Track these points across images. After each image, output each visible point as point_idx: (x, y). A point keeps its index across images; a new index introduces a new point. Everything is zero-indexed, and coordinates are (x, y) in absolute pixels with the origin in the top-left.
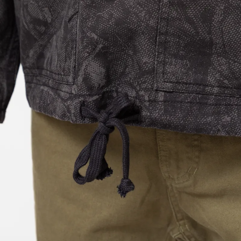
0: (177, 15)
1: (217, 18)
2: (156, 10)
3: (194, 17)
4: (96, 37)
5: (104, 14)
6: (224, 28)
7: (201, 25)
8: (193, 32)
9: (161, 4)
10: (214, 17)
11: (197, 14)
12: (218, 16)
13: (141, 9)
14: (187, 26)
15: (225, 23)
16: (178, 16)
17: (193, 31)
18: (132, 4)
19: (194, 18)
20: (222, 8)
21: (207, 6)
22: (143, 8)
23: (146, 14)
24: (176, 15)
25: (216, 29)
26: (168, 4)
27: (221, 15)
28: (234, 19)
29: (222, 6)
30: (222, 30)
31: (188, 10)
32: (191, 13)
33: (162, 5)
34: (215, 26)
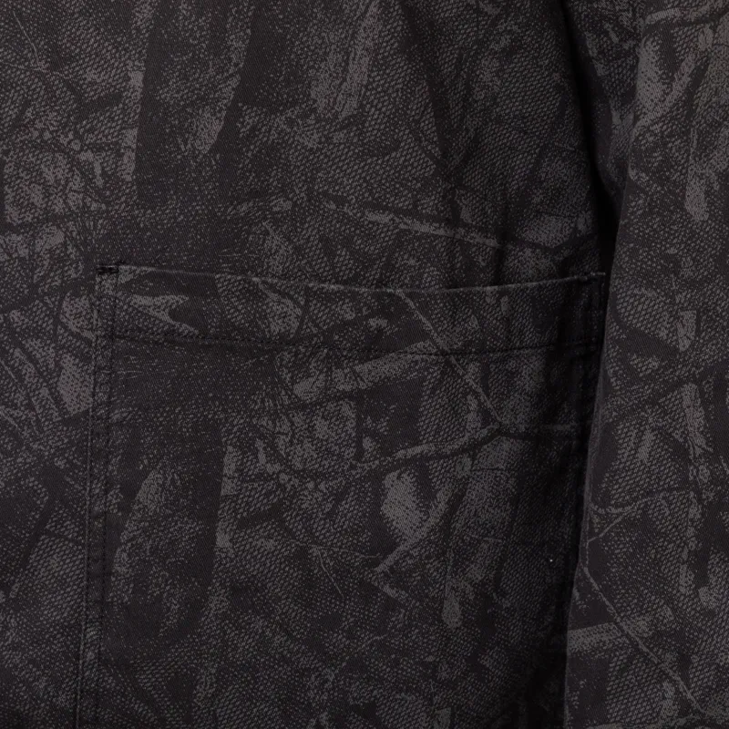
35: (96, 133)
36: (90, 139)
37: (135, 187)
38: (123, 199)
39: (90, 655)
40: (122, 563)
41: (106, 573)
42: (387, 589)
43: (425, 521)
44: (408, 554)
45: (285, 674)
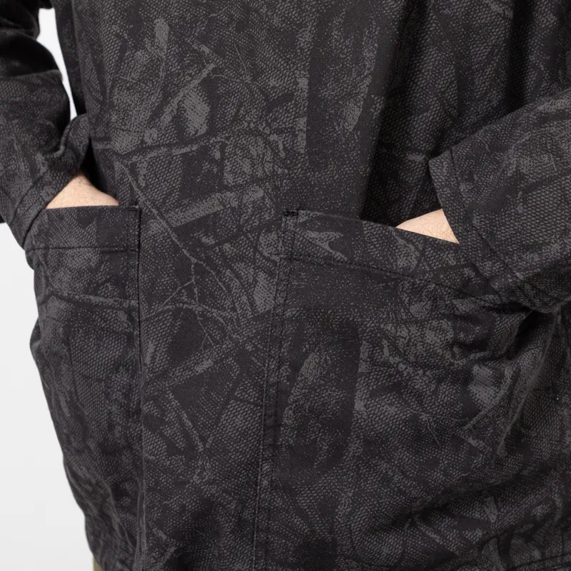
0: (283, 504)
1: (342, 510)
2: (251, 496)
3: (308, 508)
4: (164, 537)
5: (171, 503)
6: (353, 525)
7: (318, 521)
8: (306, 531)
9: (258, 487)
10: (338, 508)
11: (313, 503)
12: (345, 506)
13: (230, 499)
14: (297, 521)
15: (354, 517)
16: (284, 506)
17: (306, 528)
18: (215, 492)
19: (308, 510)
20: (350, 495)
21: (327, 492)
22: (233, 497)
23: (238, 506)
24: (280, 504)
25: (341, 527)
26: (268, 488)
27: (349, 505)
28: (369, 512)
29: (350, 492)
30: (350, 527)
31: (299, 497)
32: (303, 501)
33: (260, 488)
34: (339, 522)
35: (278, 121)
36: (275, 125)
37: (307, 157)
38: (299, 166)
39: (265, 483)
40: (288, 417)
41: (277, 425)
42: (471, 441)
43: (498, 393)
44: (486, 416)
45: (401, 501)
